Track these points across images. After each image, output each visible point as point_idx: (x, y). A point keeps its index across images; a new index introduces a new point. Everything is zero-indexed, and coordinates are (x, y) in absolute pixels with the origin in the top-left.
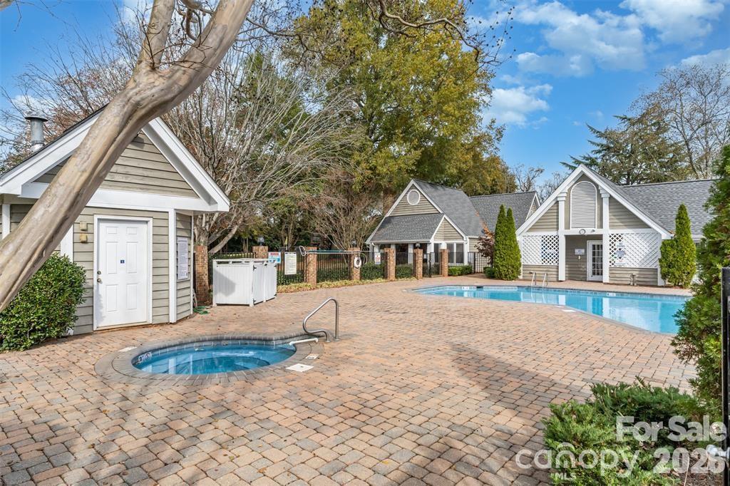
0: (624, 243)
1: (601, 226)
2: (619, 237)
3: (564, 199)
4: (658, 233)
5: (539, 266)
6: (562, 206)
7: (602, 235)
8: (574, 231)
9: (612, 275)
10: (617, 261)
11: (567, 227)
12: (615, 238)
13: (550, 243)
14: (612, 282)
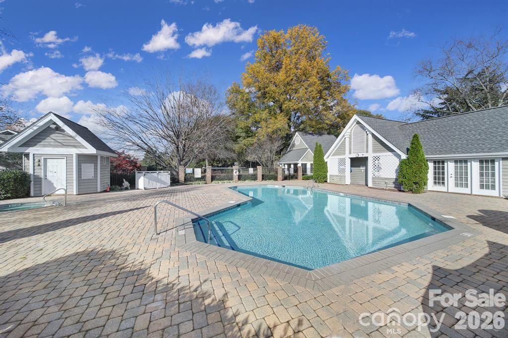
0: (381, 161)
1: (367, 152)
2: (378, 158)
3: (349, 136)
4: (399, 155)
5: (337, 176)
6: (347, 140)
7: (367, 157)
8: (354, 156)
9: (374, 182)
10: (376, 173)
11: (350, 153)
12: (375, 159)
13: (342, 162)
14: (373, 187)
